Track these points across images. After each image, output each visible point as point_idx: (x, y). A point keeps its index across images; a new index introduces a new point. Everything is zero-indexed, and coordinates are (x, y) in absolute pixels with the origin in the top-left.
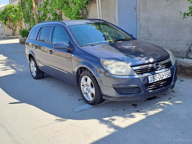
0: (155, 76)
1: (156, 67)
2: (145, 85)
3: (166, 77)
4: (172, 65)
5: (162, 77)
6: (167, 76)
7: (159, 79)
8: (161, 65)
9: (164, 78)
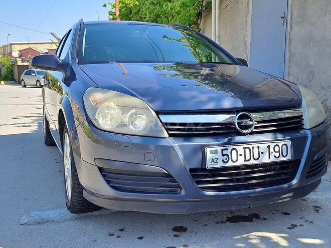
0: (230, 148)
1: (239, 124)
2: (191, 170)
3: (272, 159)
4: (305, 127)
5: (256, 156)
6: (277, 155)
7: (245, 160)
8: (259, 122)
9: (265, 159)
